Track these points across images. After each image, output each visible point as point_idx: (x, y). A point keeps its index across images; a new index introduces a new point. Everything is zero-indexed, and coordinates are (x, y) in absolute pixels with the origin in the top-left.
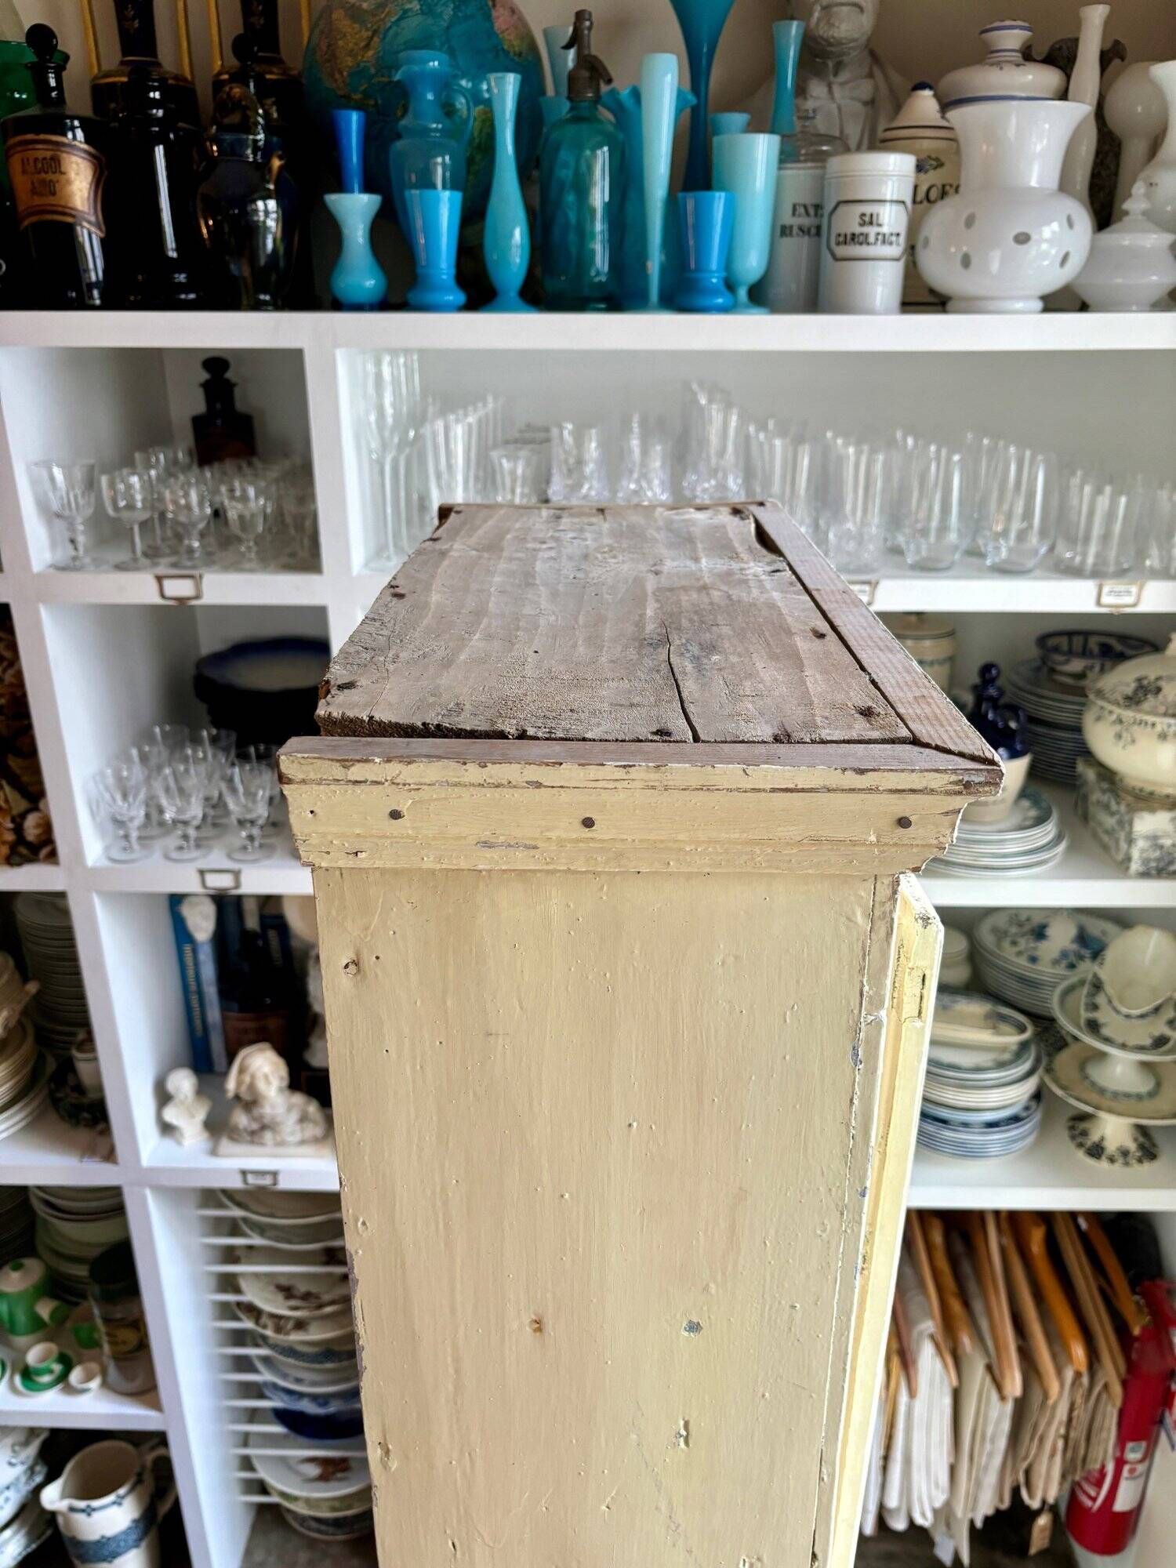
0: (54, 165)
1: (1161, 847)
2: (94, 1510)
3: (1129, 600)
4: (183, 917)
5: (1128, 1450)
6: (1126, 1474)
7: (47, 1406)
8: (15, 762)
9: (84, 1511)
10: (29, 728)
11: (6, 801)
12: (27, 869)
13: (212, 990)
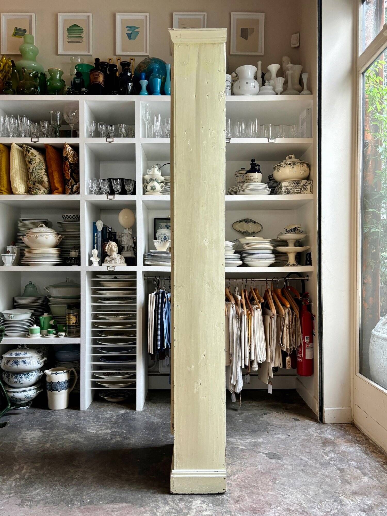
0: (98, 75)
1: (288, 189)
2: (57, 373)
3: (274, 141)
4: (96, 226)
5: (305, 339)
6: (306, 347)
7: (51, 339)
8: (74, 175)
9: (55, 374)
10: (77, 169)
11: (71, 182)
12: (73, 195)
13: (100, 244)
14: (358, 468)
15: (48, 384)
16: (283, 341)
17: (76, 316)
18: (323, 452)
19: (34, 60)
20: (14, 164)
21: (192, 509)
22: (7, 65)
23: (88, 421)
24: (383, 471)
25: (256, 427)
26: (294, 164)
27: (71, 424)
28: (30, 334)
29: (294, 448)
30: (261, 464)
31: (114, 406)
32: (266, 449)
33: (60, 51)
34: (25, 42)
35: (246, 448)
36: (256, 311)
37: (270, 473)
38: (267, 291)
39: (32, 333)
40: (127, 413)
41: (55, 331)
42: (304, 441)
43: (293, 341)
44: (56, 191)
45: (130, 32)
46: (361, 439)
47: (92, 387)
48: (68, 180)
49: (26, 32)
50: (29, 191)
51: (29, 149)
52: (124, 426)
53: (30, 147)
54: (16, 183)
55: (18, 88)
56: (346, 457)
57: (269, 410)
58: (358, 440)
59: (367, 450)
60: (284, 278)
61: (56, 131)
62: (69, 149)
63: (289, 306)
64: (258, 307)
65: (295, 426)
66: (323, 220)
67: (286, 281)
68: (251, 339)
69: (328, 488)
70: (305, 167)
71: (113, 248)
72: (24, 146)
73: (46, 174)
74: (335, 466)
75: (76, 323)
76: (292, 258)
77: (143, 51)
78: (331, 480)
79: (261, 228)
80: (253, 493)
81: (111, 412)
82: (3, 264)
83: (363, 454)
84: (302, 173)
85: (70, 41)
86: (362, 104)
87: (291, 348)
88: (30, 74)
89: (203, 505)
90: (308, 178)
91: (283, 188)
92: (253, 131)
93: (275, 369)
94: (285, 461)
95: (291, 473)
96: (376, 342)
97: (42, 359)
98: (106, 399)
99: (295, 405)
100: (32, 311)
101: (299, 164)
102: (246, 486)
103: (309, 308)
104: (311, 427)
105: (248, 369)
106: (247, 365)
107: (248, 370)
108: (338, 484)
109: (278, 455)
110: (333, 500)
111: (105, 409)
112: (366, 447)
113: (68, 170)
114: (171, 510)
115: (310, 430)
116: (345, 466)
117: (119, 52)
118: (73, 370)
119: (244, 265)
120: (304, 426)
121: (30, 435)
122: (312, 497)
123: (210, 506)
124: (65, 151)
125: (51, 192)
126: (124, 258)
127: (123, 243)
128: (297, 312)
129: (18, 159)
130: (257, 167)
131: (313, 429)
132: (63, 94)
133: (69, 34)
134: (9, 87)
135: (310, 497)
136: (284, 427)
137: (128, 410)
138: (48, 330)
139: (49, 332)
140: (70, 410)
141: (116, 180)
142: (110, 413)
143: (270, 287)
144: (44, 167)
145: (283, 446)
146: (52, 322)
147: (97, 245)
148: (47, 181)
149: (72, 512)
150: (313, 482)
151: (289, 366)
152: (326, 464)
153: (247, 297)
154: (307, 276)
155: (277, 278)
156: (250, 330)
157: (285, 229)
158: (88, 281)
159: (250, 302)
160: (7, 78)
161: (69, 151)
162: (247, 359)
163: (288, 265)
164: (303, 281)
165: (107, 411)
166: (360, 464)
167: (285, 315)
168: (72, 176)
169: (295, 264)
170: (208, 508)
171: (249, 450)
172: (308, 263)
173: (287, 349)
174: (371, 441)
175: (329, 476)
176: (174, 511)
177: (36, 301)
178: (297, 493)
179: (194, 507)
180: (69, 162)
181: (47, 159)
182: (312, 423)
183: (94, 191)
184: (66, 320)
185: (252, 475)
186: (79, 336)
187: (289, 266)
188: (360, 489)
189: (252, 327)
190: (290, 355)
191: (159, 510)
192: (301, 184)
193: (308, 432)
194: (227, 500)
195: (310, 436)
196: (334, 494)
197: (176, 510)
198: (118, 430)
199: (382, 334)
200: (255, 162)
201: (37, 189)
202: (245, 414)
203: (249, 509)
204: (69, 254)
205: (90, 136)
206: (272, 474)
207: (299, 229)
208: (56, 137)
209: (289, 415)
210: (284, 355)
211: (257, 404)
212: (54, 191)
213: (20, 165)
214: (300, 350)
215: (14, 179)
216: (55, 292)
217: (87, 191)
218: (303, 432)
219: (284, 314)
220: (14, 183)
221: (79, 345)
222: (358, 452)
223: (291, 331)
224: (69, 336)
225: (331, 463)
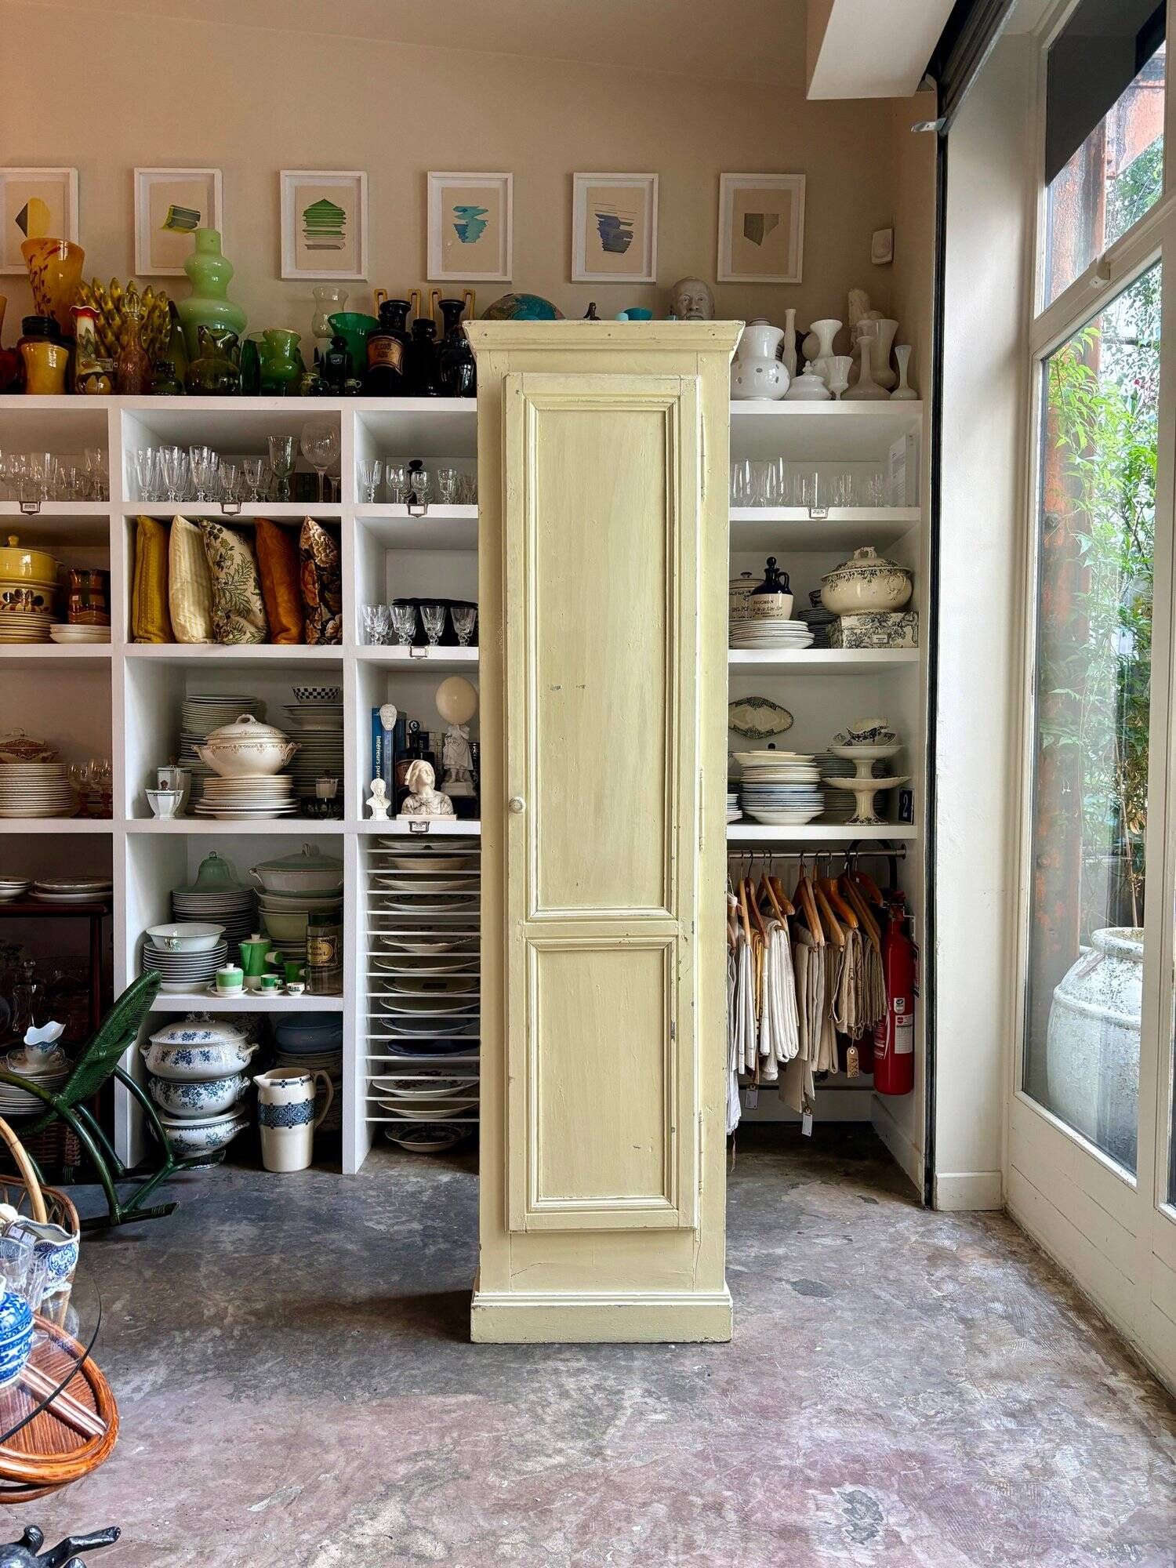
0: (388, 346)
1: (856, 634)
2: (286, 1084)
3: (823, 515)
4: (379, 717)
5: (895, 1004)
6: (897, 1023)
7: (272, 1000)
8: (328, 595)
9: (280, 1084)
10: (336, 580)
11: (321, 614)
12: (326, 647)
13: (388, 763)
14: (1009, 1318)
15: (262, 1108)
16: (840, 1011)
17: (331, 942)
18: (928, 1280)
19: (221, 295)
20: (178, 567)
21: (623, 1407)
22: (157, 313)
23: (365, 1202)
24: (1065, 1327)
25: (771, 1218)
26: (873, 573)
27: (324, 1208)
28: (218, 987)
29: (861, 1270)
30: (782, 1308)
31: (423, 1162)
32: (794, 1271)
33: (288, 271)
34: (199, 250)
35: (746, 1270)
36: (774, 934)
37: (802, 1328)
38: (802, 883)
39: (223, 984)
40: (457, 1182)
41: (279, 978)
42: (885, 1253)
43: (865, 1008)
44: (283, 635)
45: (463, 222)
46: (1021, 1251)
47: (370, 1115)
48: (312, 607)
49: (198, 218)
50: (215, 634)
51: (216, 531)
52: (452, 1214)
53: (218, 527)
54: (184, 616)
55: (188, 377)
56: (982, 1292)
57: (804, 1176)
58: (1013, 1253)
59: (1032, 1277)
60: (844, 851)
61: (281, 482)
62: (315, 530)
63: (855, 925)
64: (780, 925)
65: (866, 1218)
66: (939, 718)
67: (850, 859)
68: (761, 1002)
69: (935, 1364)
70: (899, 582)
71: (424, 776)
72: (205, 523)
73: (257, 591)
74: (954, 1314)
75: (331, 960)
76: (864, 806)
77: (497, 270)
78: (942, 1345)
79: (789, 720)
80: (763, 1374)
81: (419, 1179)
82: (150, 814)
83: (1022, 1285)
84: (892, 596)
85: (310, 243)
86: (1039, 437)
87: (860, 1025)
88: (215, 340)
89: (648, 1400)
90: (906, 607)
91: (846, 631)
92: (772, 487)
93: (820, 1076)
94: (838, 1302)
95: (851, 1328)
96: (1063, 1019)
97: (248, 1048)
98: (404, 1146)
99: (867, 1163)
100: (224, 929)
101: (886, 573)
102: (745, 1357)
103: (906, 927)
104: (903, 1220)
105: (755, 1076)
106: (752, 1066)
107: (754, 1079)
108: (958, 1356)
109: (821, 1286)
110: (944, 1390)
111: (402, 1170)
112: (1031, 1270)
113: (314, 584)
114: (576, 1411)
115: (901, 1226)
116: (978, 1314)
117: (435, 272)
118: (324, 1073)
119: (748, 819)
120: (887, 1217)
121: (230, 1234)
122: (897, 1383)
123: (665, 1403)
124: (306, 537)
125: (269, 637)
126: (450, 801)
127: (447, 762)
128: (875, 939)
129: (190, 558)
130: (782, 579)
131: (907, 1223)
132: (299, 395)
133: (308, 226)
134: (168, 377)
135: (891, 1383)
136: (839, 1219)
137: (458, 1175)
138: (263, 976)
139: (265, 982)
140: (316, 1172)
141: (431, 603)
142: (415, 1180)
143: (810, 874)
144: (253, 575)
145: (835, 1266)
146: (271, 957)
147: (382, 765)
148: (260, 610)
149: (354, 1411)
150: (900, 1349)
151: (855, 1070)
152: (933, 1310)
153: (753, 898)
154: (903, 847)
155: (828, 851)
156: (758, 979)
157: (850, 733)
158: (362, 854)
159: (760, 909)
160: (157, 345)
161: (316, 537)
162: (753, 1053)
163: (855, 821)
164: (893, 860)
165: (407, 1176)
166: (1013, 1308)
167: (846, 947)
168: (323, 599)
169: (873, 818)
170: (658, 1406)
171: (755, 1274)
172: (905, 815)
173: (849, 1028)
174: (1043, 1255)
175: (938, 1335)
176: (581, 1412)
177: (228, 902)
178: (861, 1375)
179: (627, 1404)
180: (316, 564)
181: (261, 556)
182: (907, 1209)
183: (377, 636)
184: (307, 953)
185: (759, 1333)
186: (339, 992)
187: (858, 823)
188: (1007, 1366)
189: (766, 974)
190: (857, 1044)
191: (547, 1410)
192: (890, 623)
193: (896, 1231)
194: (703, 1389)
195: (899, 1242)
196: (948, 1376)
197: (588, 1411)
198: (438, 1224)
199: (1076, 1001)
200: (776, 566)
201: (234, 629)
202: (744, 1186)
203: (752, 1410)
204: (315, 786)
205: (366, 499)
206: (805, 1332)
207: (883, 731)
208: (282, 500)
209: (851, 1190)
210: (843, 1042)
211: (771, 1160)
212: (278, 634)
213: (193, 570)
214: (881, 1029)
215: (179, 606)
216: (276, 881)
217: (360, 634)
218: (884, 1232)
219: (843, 944)
220: (178, 614)
221: (338, 1016)
222: (1010, 1281)
223: (860, 985)
224: (315, 991)
225: (945, 1307)
